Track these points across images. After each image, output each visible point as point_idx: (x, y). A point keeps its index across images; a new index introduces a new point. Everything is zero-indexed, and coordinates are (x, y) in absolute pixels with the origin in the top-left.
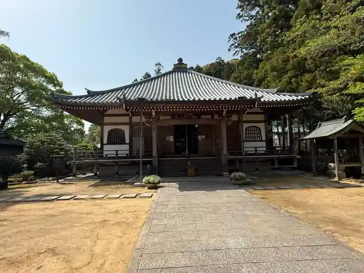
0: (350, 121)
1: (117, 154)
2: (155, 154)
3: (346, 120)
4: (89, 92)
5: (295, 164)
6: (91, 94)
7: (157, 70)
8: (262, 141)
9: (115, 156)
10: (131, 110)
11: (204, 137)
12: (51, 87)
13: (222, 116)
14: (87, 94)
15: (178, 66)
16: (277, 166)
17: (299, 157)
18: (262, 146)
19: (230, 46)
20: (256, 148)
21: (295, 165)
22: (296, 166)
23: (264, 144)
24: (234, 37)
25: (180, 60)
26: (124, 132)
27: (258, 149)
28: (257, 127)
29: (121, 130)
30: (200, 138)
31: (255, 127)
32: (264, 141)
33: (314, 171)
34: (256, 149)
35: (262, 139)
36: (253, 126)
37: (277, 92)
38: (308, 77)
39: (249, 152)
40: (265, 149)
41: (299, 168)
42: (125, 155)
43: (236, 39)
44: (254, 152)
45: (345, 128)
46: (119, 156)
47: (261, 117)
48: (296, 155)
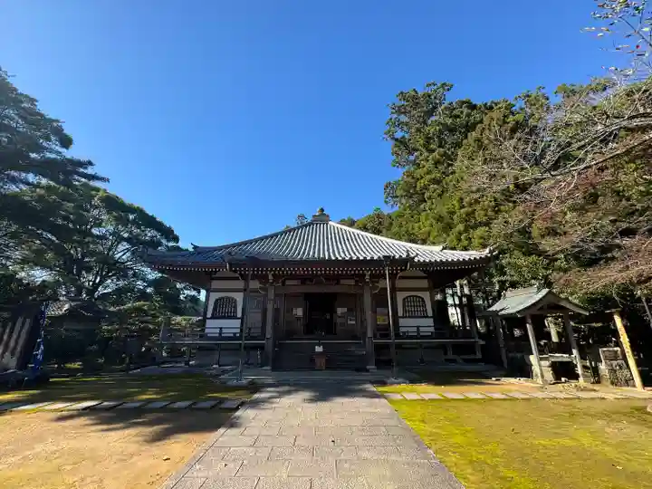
0: (545, 291)
1: (221, 333)
2: (269, 334)
3: (539, 290)
4: (195, 248)
5: (478, 354)
6: (197, 250)
8: (427, 317)
9: (218, 335)
11: (345, 310)
13: (365, 282)
14: (192, 250)
16: (451, 357)
17: (482, 342)
18: (427, 325)
20: (418, 327)
21: (479, 356)
23: (430, 322)
25: (322, 210)
26: (235, 302)
27: (421, 329)
28: (420, 297)
29: (233, 299)
31: (416, 296)
32: (430, 317)
33: (505, 366)
34: (418, 329)
35: (427, 314)
36: (413, 296)
37: (443, 249)
38: (481, 231)
40: (432, 329)
41: (485, 360)
42: (234, 335)
44: (416, 334)
45: (541, 299)
47: (425, 283)
48: (477, 340)
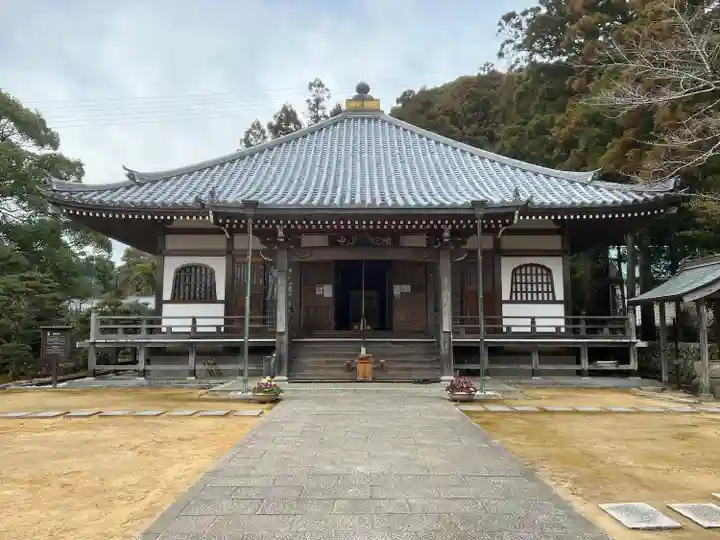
1: (194, 326)
2: (281, 327)
4: (131, 175)
5: (632, 363)
6: (135, 180)
7: (312, 99)
8: (555, 302)
9: (189, 330)
10: (227, 226)
11: (408, 288)
12: (29, 146)
13: (443, 242)
14: (126, 179)
15: (357, 104)
16: (585, 365)
17: (642, 344)
18: (552, 315)
19: (503, 46)
20: (533, 319)
21: (633, 365)
22: (636, 368)
24: (514, 21)
25: (363, 89)
26: (212, 273)
27: (539, 322)
28: (543, 267)
30: (397, 290)
31: (537, 266)
32: (560, 302)
33: (665, 378)
34: (533, 322)
35: (554, 297)
36: (532, 265)
37: (593, 179)
39: (514, 330)
41: (642, 372)
42: (214, 330)
43: (518, 25)
44: (529, 330)
46: (199, 330)
47: (555, 242)
48: (634, 340)
